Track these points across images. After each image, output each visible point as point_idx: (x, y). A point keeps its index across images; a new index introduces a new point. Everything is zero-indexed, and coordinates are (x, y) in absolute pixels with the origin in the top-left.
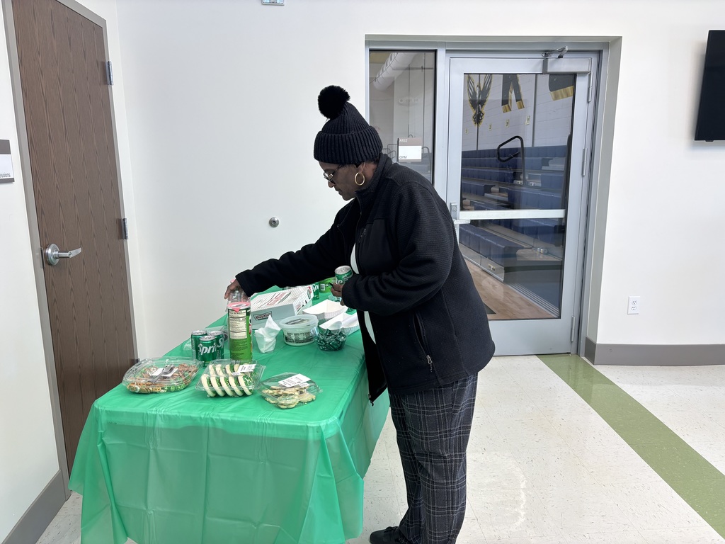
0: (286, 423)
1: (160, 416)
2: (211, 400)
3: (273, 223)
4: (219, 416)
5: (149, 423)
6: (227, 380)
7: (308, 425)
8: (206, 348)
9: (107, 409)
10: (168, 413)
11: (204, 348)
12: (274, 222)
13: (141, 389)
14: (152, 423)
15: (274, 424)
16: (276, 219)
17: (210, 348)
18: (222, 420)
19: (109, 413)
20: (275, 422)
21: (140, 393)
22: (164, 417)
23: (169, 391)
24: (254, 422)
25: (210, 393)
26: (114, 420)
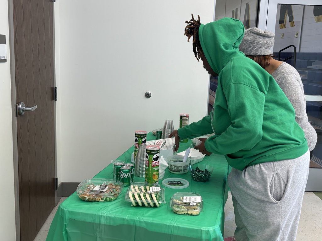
0: (187, 227)
1: (104, 217)
2: (134, 208)
3: (148, 96)
4: (143, 219)
5: (97, 221)
6: (145, 196)
7: (202, 229)
8: (125, 174)
9: (69, 210)
10: (109, 215)
11: (123, 174)
12: (148, 94)
13: (89, 199)
14: (99, 221)
15: (179, 227)
16: (149, 93)
17: (128, 174)
18: (145, 222)
19: (71, 213)
20: (180, 226)
21: (89, 201)
22: (106, 218)
23: (106, 201)
24: (166, 225)
25: (134, 204)
26: (73, 217)
